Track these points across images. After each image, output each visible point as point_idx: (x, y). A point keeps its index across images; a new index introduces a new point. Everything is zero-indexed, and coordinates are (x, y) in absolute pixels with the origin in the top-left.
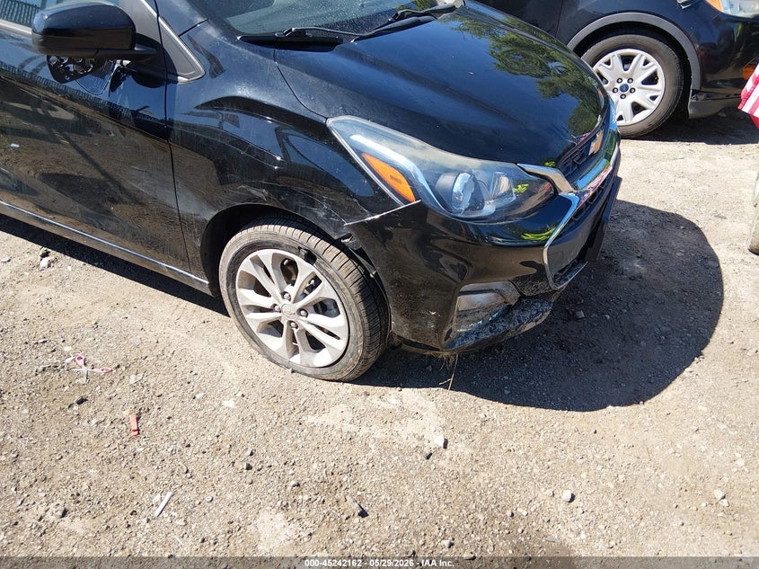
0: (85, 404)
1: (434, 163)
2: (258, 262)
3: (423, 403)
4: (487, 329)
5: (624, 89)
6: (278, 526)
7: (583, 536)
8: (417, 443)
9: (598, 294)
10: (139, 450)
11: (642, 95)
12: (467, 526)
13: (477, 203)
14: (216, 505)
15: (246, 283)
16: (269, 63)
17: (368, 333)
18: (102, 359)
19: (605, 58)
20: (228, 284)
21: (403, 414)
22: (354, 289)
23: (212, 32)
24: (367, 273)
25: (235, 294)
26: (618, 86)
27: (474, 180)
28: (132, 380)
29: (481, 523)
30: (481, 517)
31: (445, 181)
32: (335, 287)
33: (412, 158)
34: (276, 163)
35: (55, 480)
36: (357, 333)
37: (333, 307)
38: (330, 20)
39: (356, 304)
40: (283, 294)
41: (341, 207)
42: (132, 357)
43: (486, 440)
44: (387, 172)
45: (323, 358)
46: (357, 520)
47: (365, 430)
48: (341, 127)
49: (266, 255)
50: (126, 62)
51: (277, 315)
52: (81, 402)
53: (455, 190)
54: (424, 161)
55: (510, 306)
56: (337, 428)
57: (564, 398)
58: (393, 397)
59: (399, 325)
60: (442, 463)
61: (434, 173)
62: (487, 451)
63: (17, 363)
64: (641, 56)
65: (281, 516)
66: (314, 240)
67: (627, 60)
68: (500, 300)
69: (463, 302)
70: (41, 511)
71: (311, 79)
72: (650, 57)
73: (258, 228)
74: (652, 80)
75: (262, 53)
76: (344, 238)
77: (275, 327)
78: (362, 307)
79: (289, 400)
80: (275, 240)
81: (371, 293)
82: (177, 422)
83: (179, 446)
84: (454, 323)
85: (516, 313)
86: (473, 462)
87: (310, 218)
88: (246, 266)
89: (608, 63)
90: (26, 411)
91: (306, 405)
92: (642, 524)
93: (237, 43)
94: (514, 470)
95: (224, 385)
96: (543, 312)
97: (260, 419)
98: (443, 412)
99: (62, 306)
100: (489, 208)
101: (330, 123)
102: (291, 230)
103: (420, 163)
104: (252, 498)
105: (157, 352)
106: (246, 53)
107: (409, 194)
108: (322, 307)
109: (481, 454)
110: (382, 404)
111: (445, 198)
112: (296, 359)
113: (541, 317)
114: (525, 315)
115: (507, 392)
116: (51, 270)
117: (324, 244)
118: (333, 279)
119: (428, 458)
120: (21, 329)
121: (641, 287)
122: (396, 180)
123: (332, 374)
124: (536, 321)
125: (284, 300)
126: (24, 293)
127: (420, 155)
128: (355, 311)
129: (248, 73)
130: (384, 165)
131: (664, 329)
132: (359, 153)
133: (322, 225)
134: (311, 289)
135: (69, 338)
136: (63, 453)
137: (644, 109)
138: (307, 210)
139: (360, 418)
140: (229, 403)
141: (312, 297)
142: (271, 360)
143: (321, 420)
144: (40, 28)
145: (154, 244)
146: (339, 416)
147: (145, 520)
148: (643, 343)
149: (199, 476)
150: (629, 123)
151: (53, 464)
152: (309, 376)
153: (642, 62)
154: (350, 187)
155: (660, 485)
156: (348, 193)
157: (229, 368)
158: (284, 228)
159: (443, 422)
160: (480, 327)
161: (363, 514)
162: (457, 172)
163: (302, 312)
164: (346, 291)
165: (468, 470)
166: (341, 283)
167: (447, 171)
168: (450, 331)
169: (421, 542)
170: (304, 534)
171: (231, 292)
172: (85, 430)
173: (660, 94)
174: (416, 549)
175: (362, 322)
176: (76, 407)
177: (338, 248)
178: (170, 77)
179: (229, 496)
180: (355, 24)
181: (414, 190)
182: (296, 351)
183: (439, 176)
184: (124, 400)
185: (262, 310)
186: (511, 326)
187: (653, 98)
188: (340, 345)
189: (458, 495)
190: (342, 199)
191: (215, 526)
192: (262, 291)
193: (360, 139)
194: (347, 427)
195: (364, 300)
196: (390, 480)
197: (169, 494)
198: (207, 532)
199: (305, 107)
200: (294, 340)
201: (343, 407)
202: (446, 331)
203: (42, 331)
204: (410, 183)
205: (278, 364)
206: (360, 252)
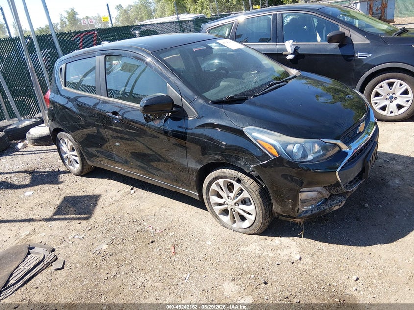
0: (154, 243)
1: (284, 141)
2: (218, 185)
3: (291, 243)
4: (316, 209)
5: (391, 98)
6: (231, 286)
7: (362, 293)
8: (288, 258)
9: (376, 196)
10: (176, 259)
11: (401, 101)
12: (310, 289)
13: (305, 155)
14: (207, 279)
15: (213, 194)
16: (222, 110)
17: (264, 212)
18: (159, 227)
19: (380, 85)
20: (206, 194)
21: (282, 247)
22: (257, 193)
23: (201, 101)
24: (261, 186)
25: (209, 198)
26: (388, 97)
27: (303, 146)
28: (171, 234)
29: (316, 288)
30: (316, 285)
31: (290, 147)
32: (249, 192)
33: (276, 140)
34: (224, 145)
35: (146, 270)
36: (259, 212)
37: (249, 201)
38: (243, 90)
39: (258, 199)
40: (228, 197)
41: (250, 160)
42: (170, 226)
43: (319, 257)
44: (266, 146)
45: (246, 224)
46: (263, 285)
47: (265, 253)
48: (248, 131)
49: (221, 181)
50: (170, 114)
51: (227, 206)
52: (152, 242)
53: (294, 151)
54: (281, 141)
55: (326, 199)
56: (253, 252)
57: (357, 240)
58: (277, 240)
59: (277, 208)
60: (299, 266)
61: (285, 145)
62: (319, 261)
63: (127, 229)
64: (397, 82)
65: (232, 283)
66: (240, 174)
67: (391, 85)
68: (320, 196)
69: (302, 196)
70: (143, 280)
71: (237, 115)
72: (402, 82)
73: (218, 171)
74: (405, 92)
75: (219, 107)
76: (251, 172)
77: (225, 212)
78: (261, 200)
79: (233, 242)
80: (225, 175)
81: (264, 194)
82: (189, 249)
83: (191, 258)
84: (300, 206)
85: (329, 202)
86: (313, 265)
87: (238, 165)
88: (214, 186)
89: (381, 87)
90: (133, 246)
91: (240, 243)
92: (390, 289)
93: (210, 104)
94: (331, 269)
95: (206, 236)
96: (342, 201)
97: (221, 249)
98: (300, 246)
99: (141, 208)
100: (310, 157)
101: (244, 130)
102: (231, 170)
103: (279, 142)
104: (221, 276)
105: (178, 224)
106: (213, 107)
107: (276, 153)
108: (244, 202)
109: (317, 262)
110: (272, 243)
111: (291, 154)
112: (235, 226)
113: (341, 204)
114: (333, 202)
115: (329, 238)
116: (135, 194)
117: (244, 176)
118: (248, 189)
119: (293, 263)
120: (127, 217)
121: (399, 192)
122: (270, 148)
123: (250, 231)
124: (339, 205)
125: (229, 200)
126: (126, 203)
127: (279, 138)
128: (258, 202)
129: (213, 115)
130: (265, 143)
131: (409, 210)
132: (255, 139)
133: (242, 168)
134: (239, 194)
135: (145, 220)
136: (148, 260)
137: (404, 107)
138: (237, 162)
139: (263, 248)
140: (209, 243)
141: (240, 197)
142: (224, 226)
143: (246, 249)
144: (143, 106)
145: (177, 181)
146: (254, 248)
147: (181, 283)
148: (397, 217)
149: (199, 268)
150: (396, 114)
151: (145, 264)
152: (241, 232)
153: (399, 84)
154: (253, 152)
155: (399, 274)
156: (252, 154)
157: (208, 230)
158: (228, 170)
159: (300, 250)
160: (313, 208)
161: (265, 283)
162: (294, 144)
163: (236, 204)
164: (254, 194)
165: (311, 268)
166: (251, 190)
167: (290, 144)
168: (299, 209)
169: (290, 294)
170: (242, 289)
171: (208, 198)
172: (155, 252)
173: (411, 99)
174: (288, 296)
175: (261, 207)
176: (151, 244)
177: (249, 177)
178: (185, 118)
179: (212, 276)
180: (253, 91)
181: (278, 152)
182: (234, 222)
183: (287, 146)
184: (169, 241)
185: (220, 204)
186: (327, 207)
187: (408, 101)
188: (253, 218)
189: (306, 278)
190: (250, 157)
191: (207, 286)
192: (220, 197)
193: (255, 134)
194: (257, 251)
195: (261, 197)
196: (276, 272)
197: (189, 274)
198: (204, 288)
199: (235, 125)
200: (234, 218)
201: (256, 244)
202: (297, 209)
203: (135, 217)
204: (276, 149)
205: (227, 228)
206: (258, 177)
